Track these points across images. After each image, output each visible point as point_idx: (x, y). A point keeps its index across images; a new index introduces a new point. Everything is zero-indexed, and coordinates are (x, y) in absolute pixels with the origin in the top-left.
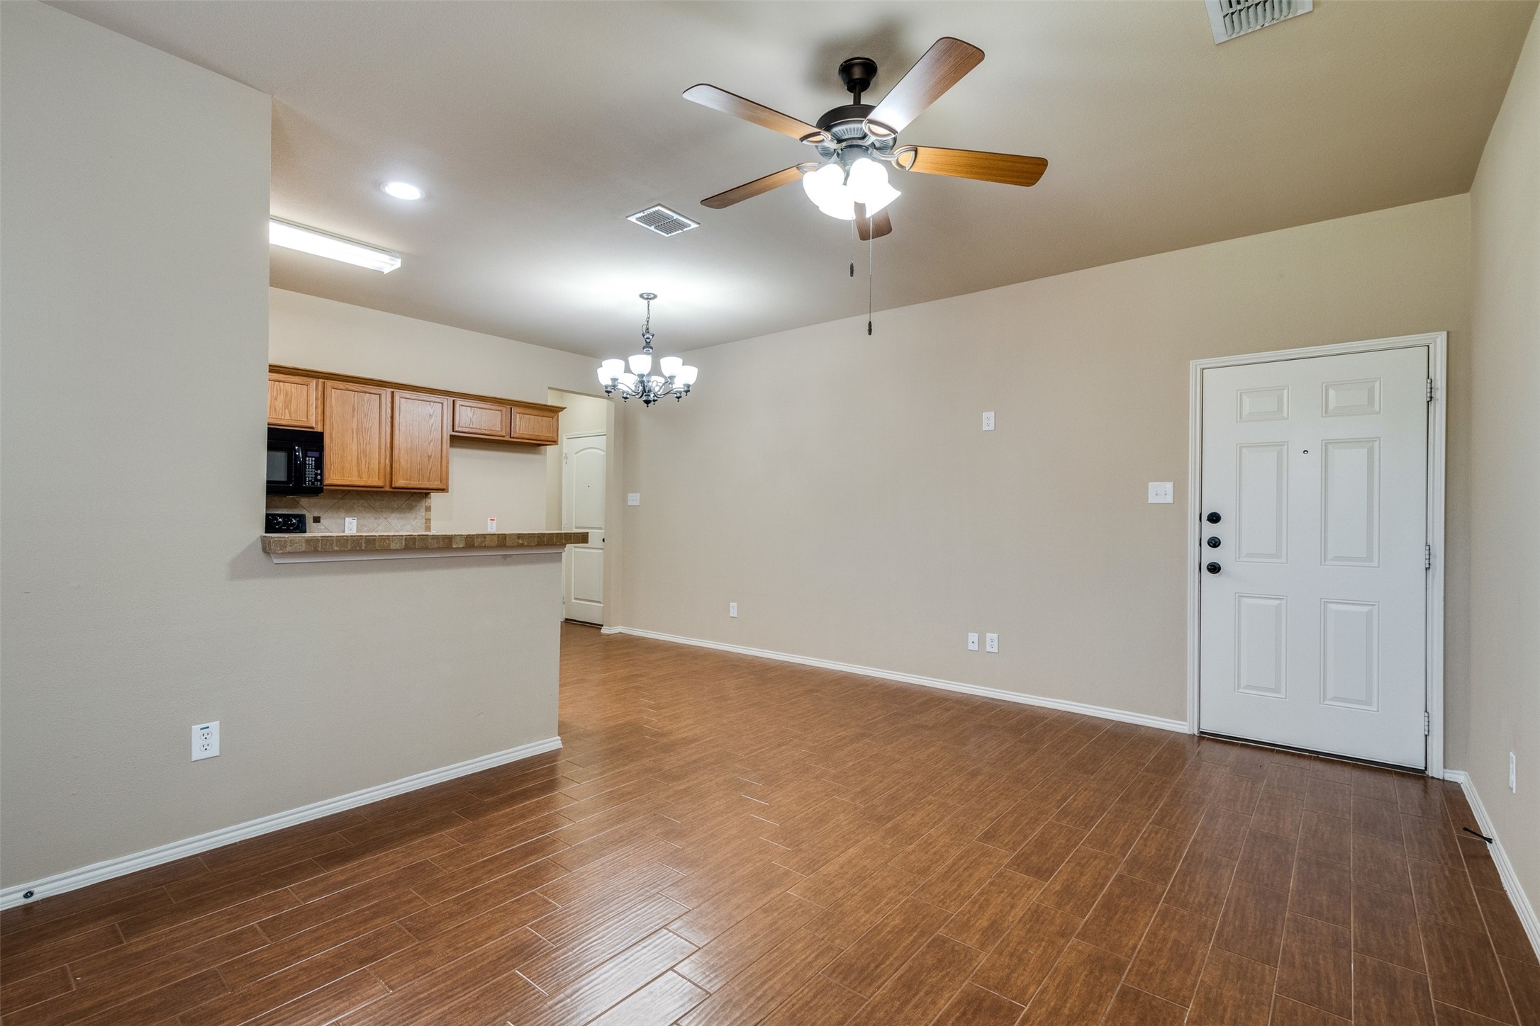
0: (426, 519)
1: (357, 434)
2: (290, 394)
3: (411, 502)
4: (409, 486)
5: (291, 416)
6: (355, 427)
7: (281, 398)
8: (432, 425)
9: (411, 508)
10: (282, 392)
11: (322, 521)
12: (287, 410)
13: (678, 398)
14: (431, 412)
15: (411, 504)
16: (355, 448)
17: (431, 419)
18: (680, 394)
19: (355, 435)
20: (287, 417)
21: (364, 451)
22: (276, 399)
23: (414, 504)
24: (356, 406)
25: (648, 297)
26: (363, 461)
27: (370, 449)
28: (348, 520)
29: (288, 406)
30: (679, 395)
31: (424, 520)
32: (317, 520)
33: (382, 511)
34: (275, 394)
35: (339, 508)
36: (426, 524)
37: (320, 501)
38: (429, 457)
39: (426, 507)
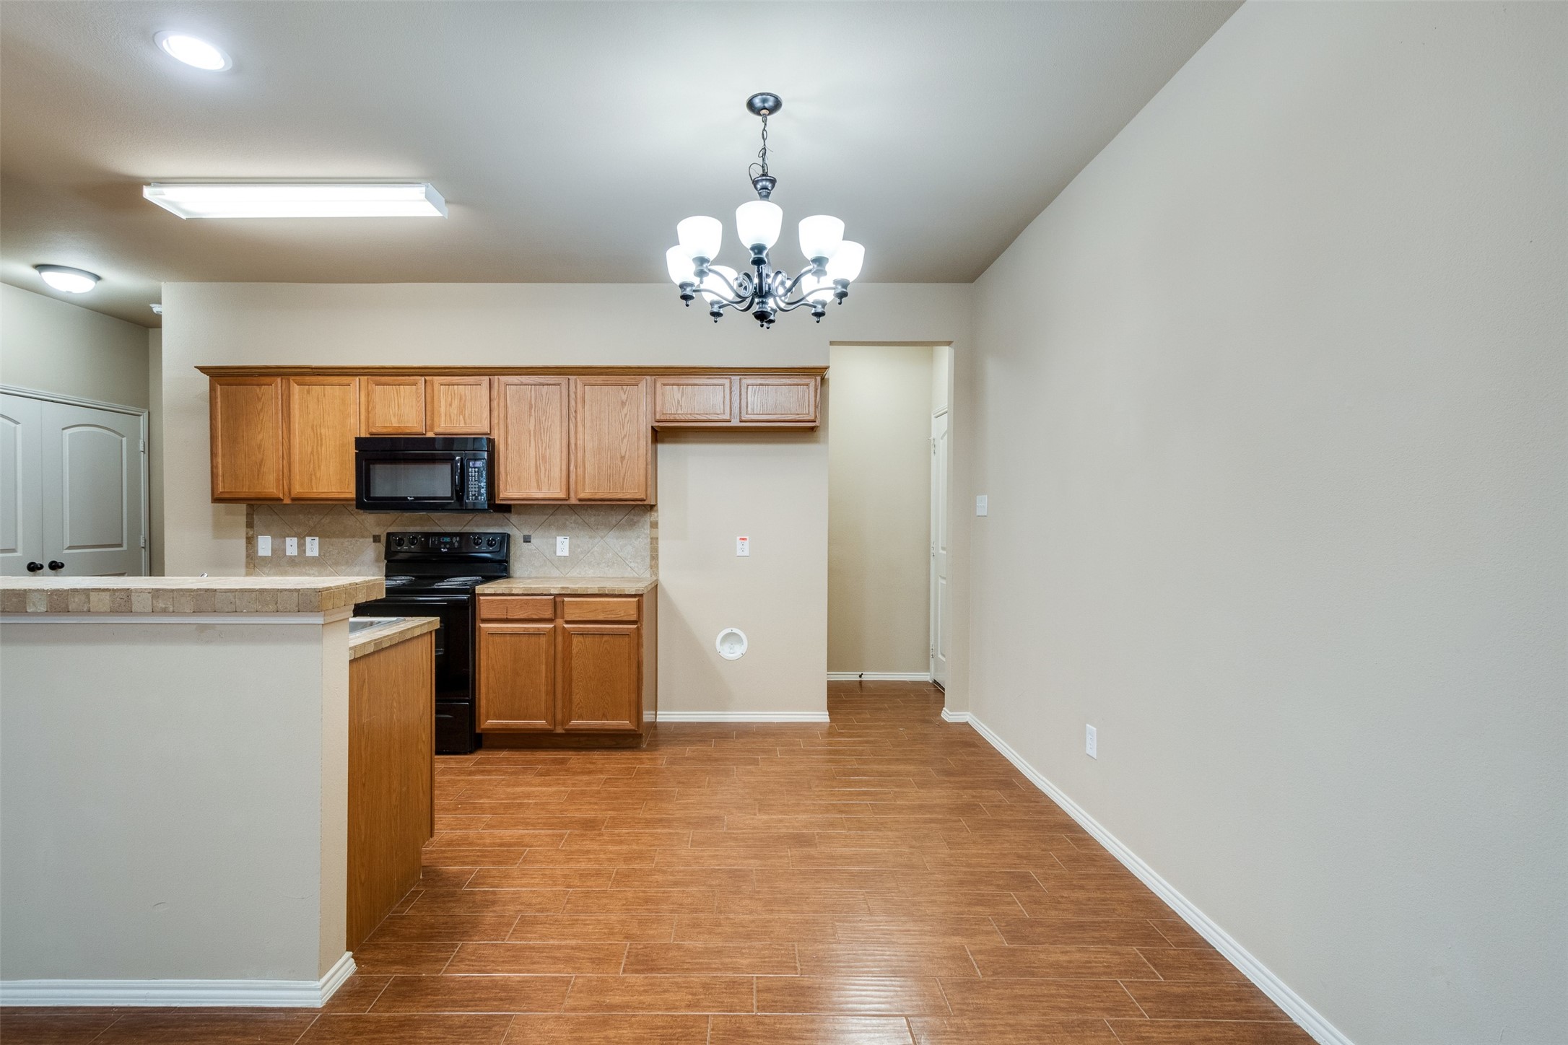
0: (652, 538)
1: (535, 436)
2: (464, 398)
3: (632, 517)
4: (597, 497)
5: (465, 423)
6: (532, 428)
7: (456, 403)
8: (626, 415)
9: (632, 524)
10: (456, 396)
11: (532, 540)
12: (461, 416)
13: (819, 315)
14: (624, 397)
15: (633, 519)
16: (532, 453)
17: (623, 408)
18: (823, 307)
19: (532, 437)
20: (462, 424)
21: (544, 457)
22: (451, 405)
23: (636, 519)
24: (533, 403)
25: (765, 106)
26: (543, 468)
27: (550, 454)
28: (560, 539)
29: (462, 412)
30: (819, 309)
31: (649, 540)
32: (527, 539)
33: (597, 528)
34: (450, 399)
35: (550, 525)
36: (651, 544)
37: (514, 518)
38: (623, 458)
39: (651, 522)
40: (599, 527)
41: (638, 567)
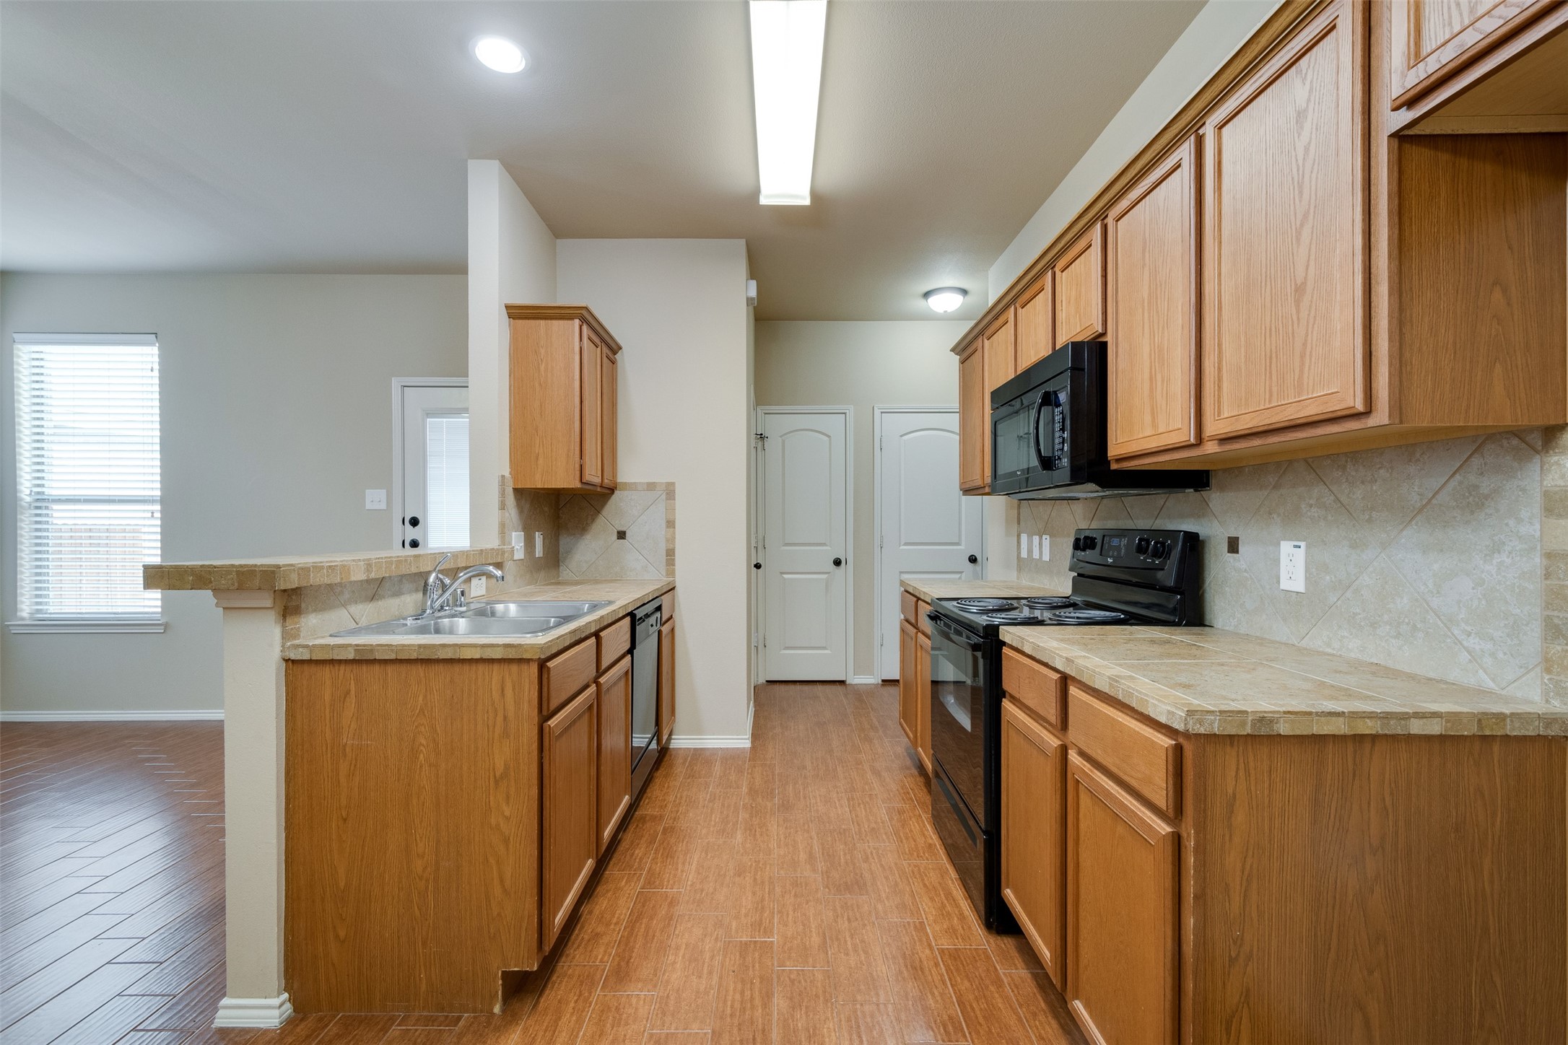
0: (1549, 555)
1: (1149, 310)
4: (1242, 425)
5: (1080, 325)
6: (1146, 294)
9: (1474, 503)
11: (1242, 548)
15: (1476, 487)
16: (1146, 348)
19: (1146, 314)
20: (1078, 329)
23: (1486, 485)
24: (1147, 235)
26: (1159, 379)
27: (1168, 340)
28: (1286, 547)
31: (1537, 560)
32: (1234, 546)
33: (1370, 520)
35: (1270, 514)
36: (1547, 576)
37: (1215, 498)
38: (1300, 290)
39: (1546, 494)
40: (1374, 514)
41: (1493, 655)
